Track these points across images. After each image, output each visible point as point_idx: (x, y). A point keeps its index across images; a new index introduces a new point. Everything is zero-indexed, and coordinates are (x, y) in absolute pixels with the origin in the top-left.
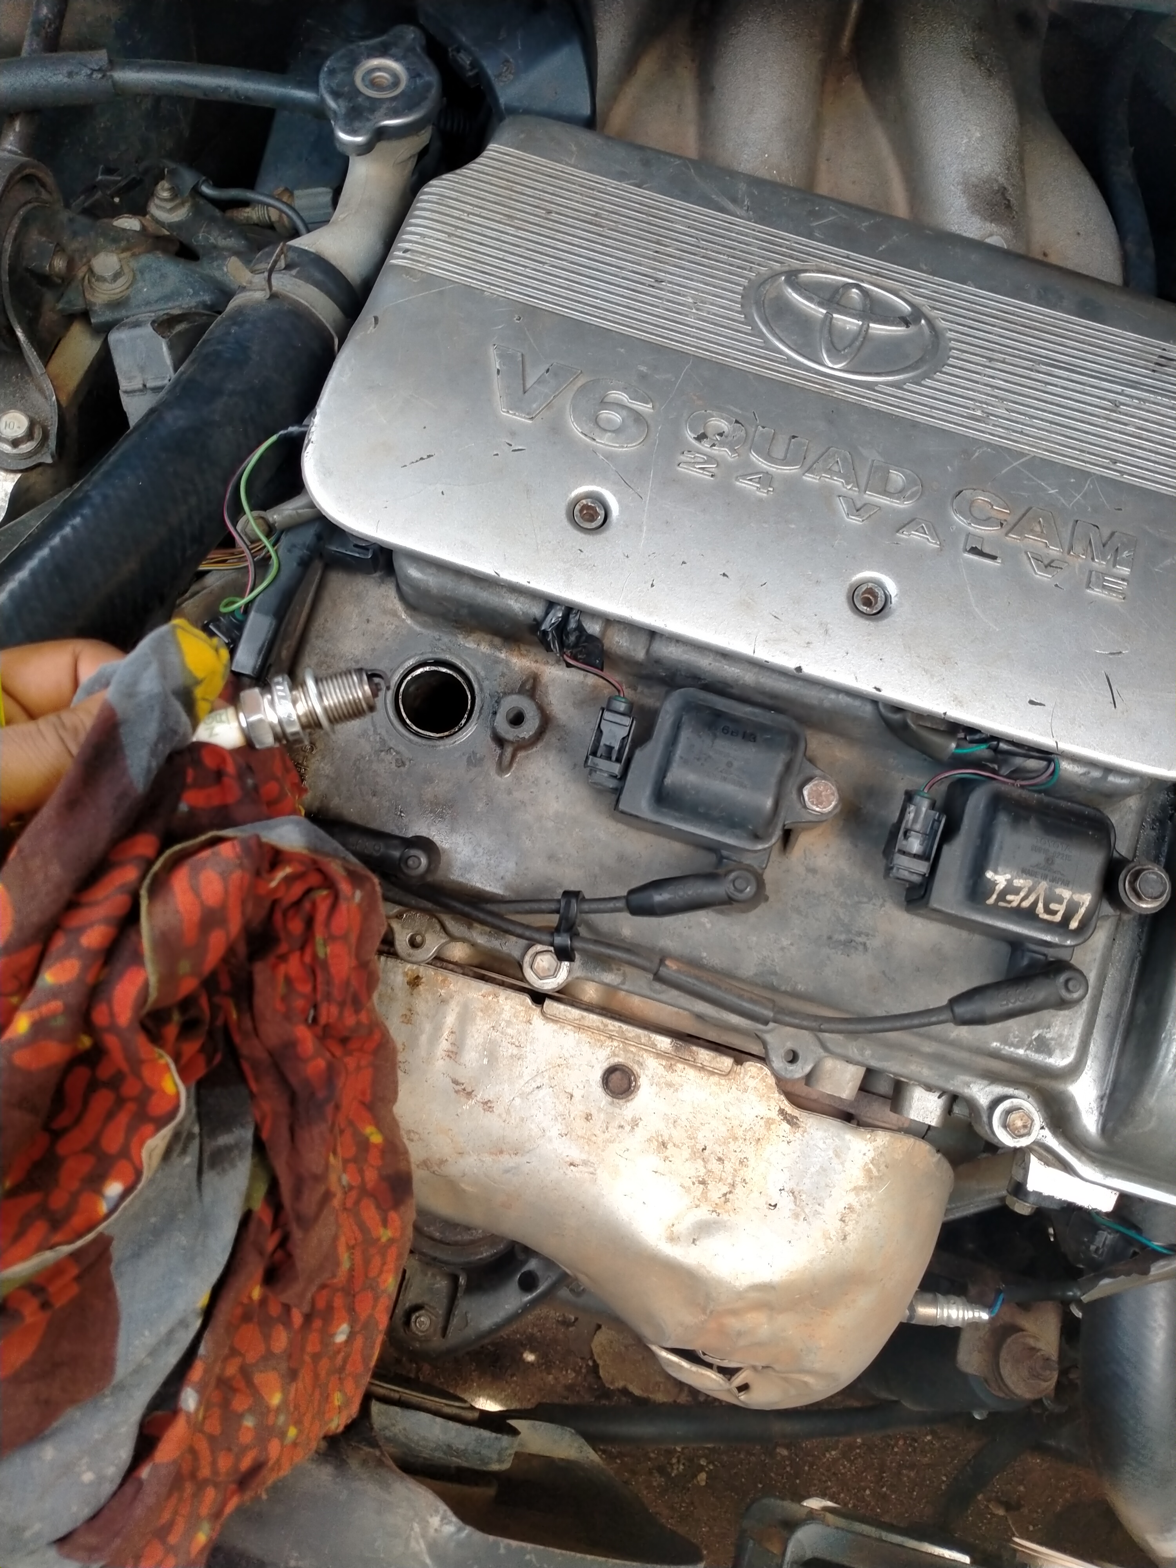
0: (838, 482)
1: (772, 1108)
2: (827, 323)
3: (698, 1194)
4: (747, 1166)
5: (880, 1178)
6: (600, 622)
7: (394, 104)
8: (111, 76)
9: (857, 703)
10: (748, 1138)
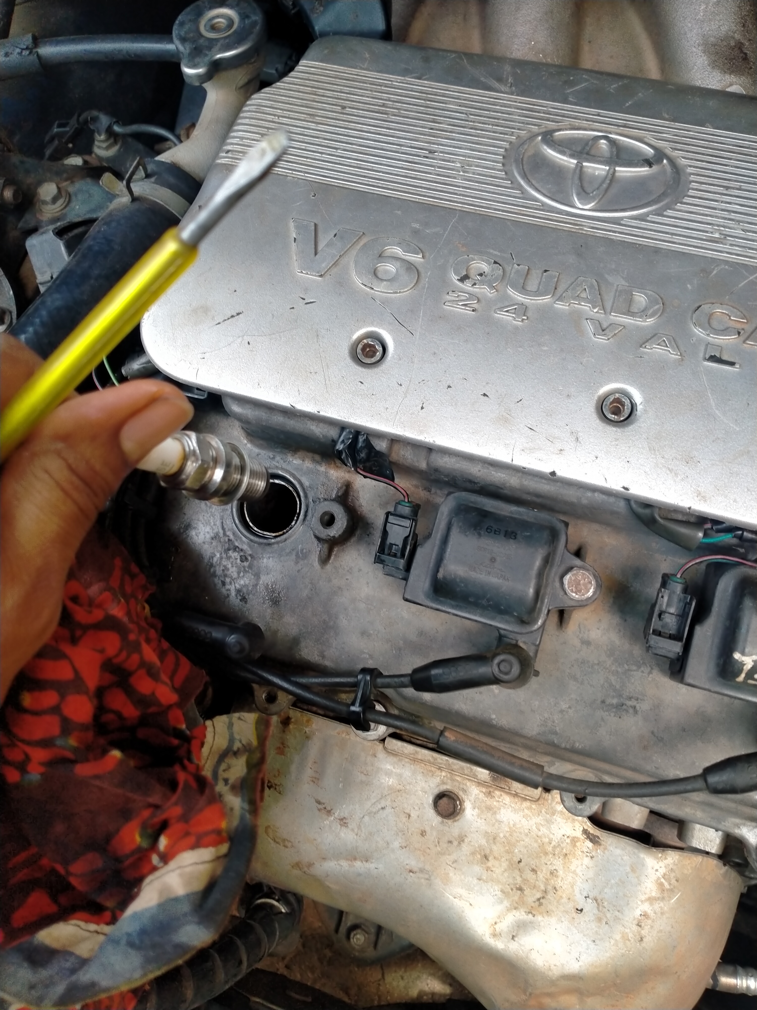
0: (585, 307)
1: (577, 828)
2: (578, 171)
3: (516, 898)
4: (557, 876)
5: (671, 891)
6: (386, 440)
7: (227, 41)
8: (37, 52)
9: (612, 500)
10: (556, 853)
